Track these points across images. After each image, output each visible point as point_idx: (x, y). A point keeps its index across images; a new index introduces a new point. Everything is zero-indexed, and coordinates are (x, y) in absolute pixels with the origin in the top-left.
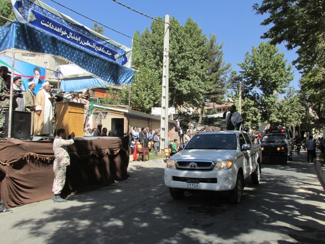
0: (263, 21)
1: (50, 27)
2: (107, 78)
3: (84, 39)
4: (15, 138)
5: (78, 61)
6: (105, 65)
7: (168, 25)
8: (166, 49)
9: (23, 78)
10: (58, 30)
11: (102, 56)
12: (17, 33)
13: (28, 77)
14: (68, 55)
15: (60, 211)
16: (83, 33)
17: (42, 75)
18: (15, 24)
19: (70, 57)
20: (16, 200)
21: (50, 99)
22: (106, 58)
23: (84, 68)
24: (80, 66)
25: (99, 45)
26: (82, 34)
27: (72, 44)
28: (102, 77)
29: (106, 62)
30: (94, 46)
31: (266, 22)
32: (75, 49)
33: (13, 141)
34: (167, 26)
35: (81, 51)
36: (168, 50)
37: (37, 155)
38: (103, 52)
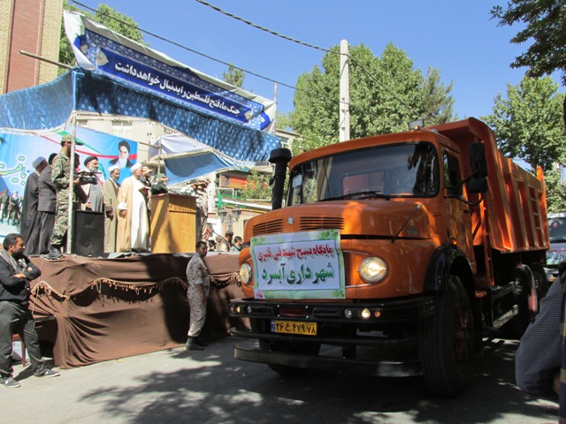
0: (515, 36)
1: (131, 73)
2: (235, 153)
3: (190, 89)
4: (79, 254)
5: (182, 125)
6: (229, 131)
7: (345, 58)
8: (343, 99)
9: (100, 160)
10: (144, 77)
11: (221, 116)
12: (78, 87)
13: (110, 157)
14: (164, 116)
15: (160, 377)
16: (188, 80)
17: (133, 153)
18: (75, 73)
19: (168, 120)
20: (80, 354)
21: (140, 191)
22: (229, 119)
23: (193, 137)
24: (186, 134)
25: (215, 98)
26: (185, 81)
27: (169, 97)
28: (225, 151)
29: (230, 125)
30: (206, 100)
31: (521, 38)
32: (176, 106)
33: (75, 260)
34: (343, 59)
35: (187, 109)
36: (347, 100)
37: (115, 281)
38: (224, 108)
